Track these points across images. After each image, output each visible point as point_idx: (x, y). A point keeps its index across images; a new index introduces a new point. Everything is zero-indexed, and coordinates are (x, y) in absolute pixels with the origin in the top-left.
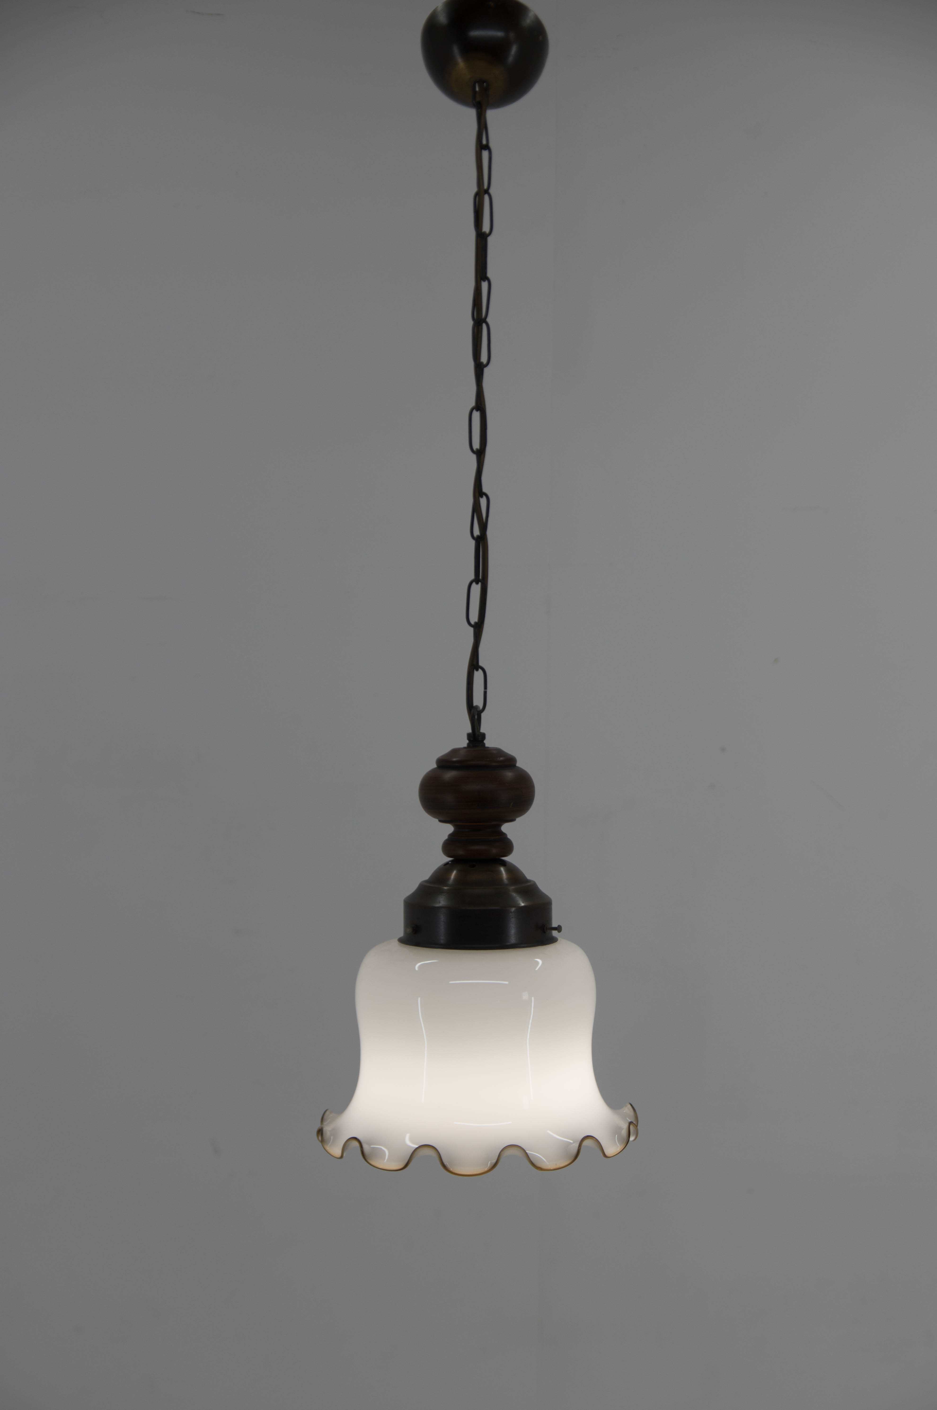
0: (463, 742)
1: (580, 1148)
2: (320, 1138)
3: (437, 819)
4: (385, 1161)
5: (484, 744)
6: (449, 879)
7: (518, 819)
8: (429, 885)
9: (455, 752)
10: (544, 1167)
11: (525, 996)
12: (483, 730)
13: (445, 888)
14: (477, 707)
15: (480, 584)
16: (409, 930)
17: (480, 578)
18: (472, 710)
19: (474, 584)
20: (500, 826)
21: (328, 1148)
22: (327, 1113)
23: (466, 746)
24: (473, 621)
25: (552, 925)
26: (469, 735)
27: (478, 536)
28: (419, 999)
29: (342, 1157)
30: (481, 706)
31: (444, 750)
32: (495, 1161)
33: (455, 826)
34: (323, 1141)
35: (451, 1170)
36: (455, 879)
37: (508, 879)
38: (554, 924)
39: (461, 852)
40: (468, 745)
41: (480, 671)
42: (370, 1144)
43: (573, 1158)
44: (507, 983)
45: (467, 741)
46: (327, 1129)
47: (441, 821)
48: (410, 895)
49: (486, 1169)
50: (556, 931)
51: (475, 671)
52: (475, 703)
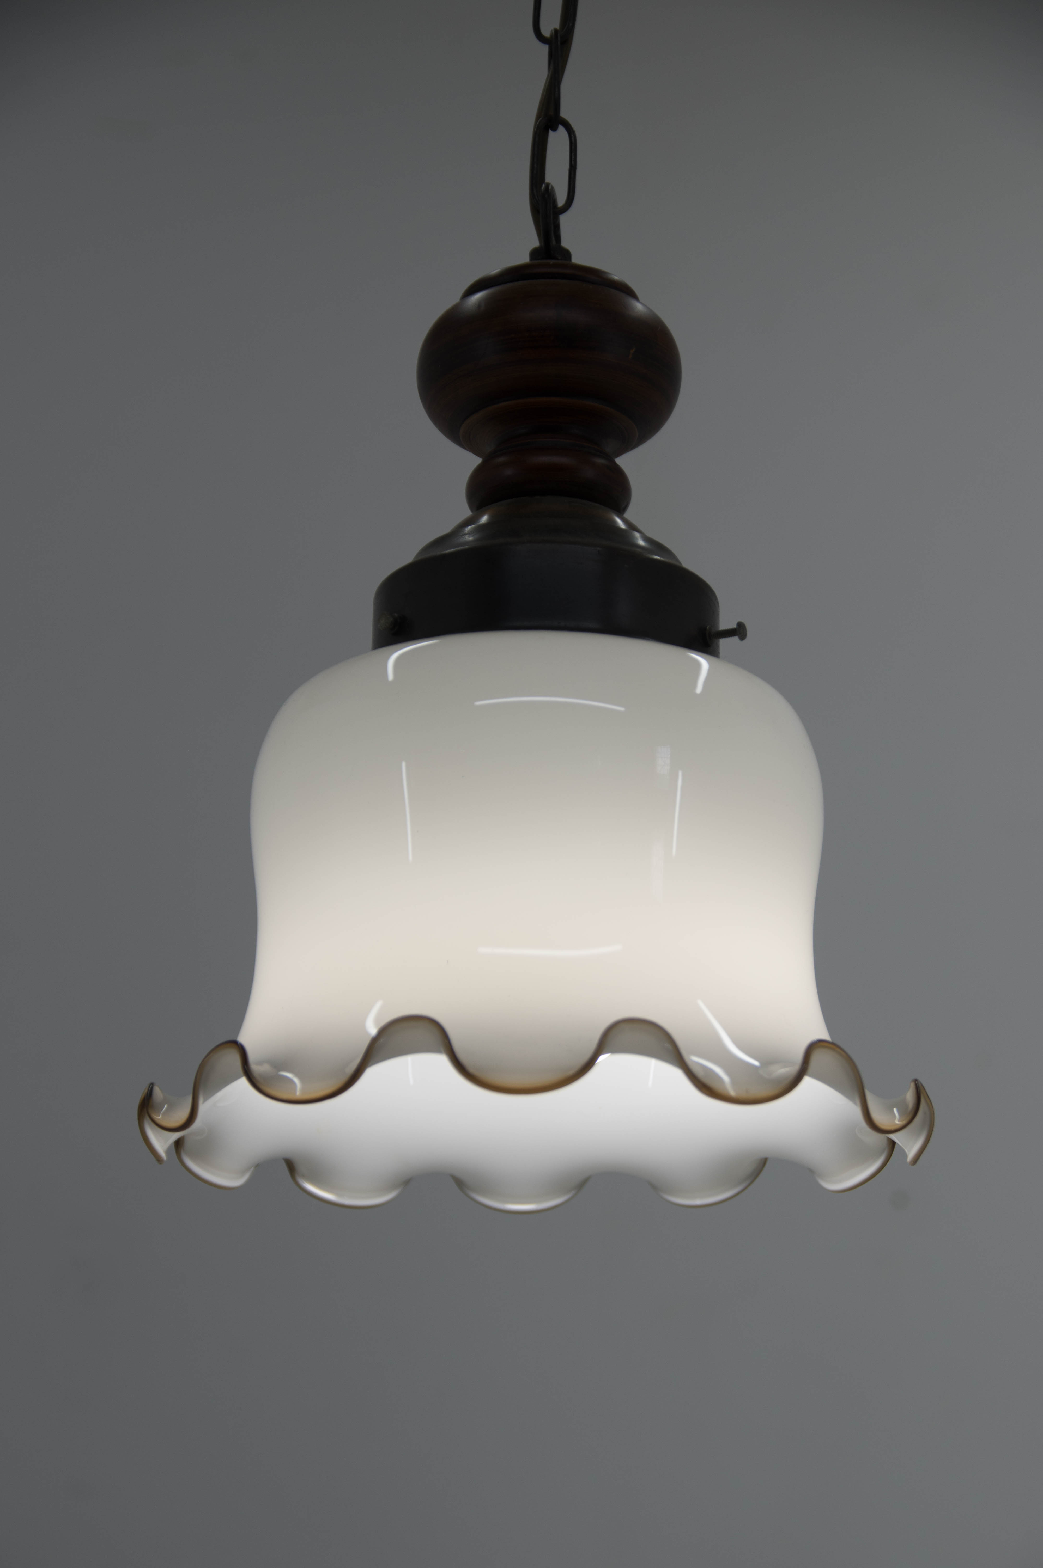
14: (553, 198)
18: (546, 202)
21: (161, 1118)
24: (546, 32)
25: (716, 624)
30: (561, 201)
38: (723, 625)
41: (561, 130)
50: (735, 639)
51: (551, 133)
52: (549, 178)
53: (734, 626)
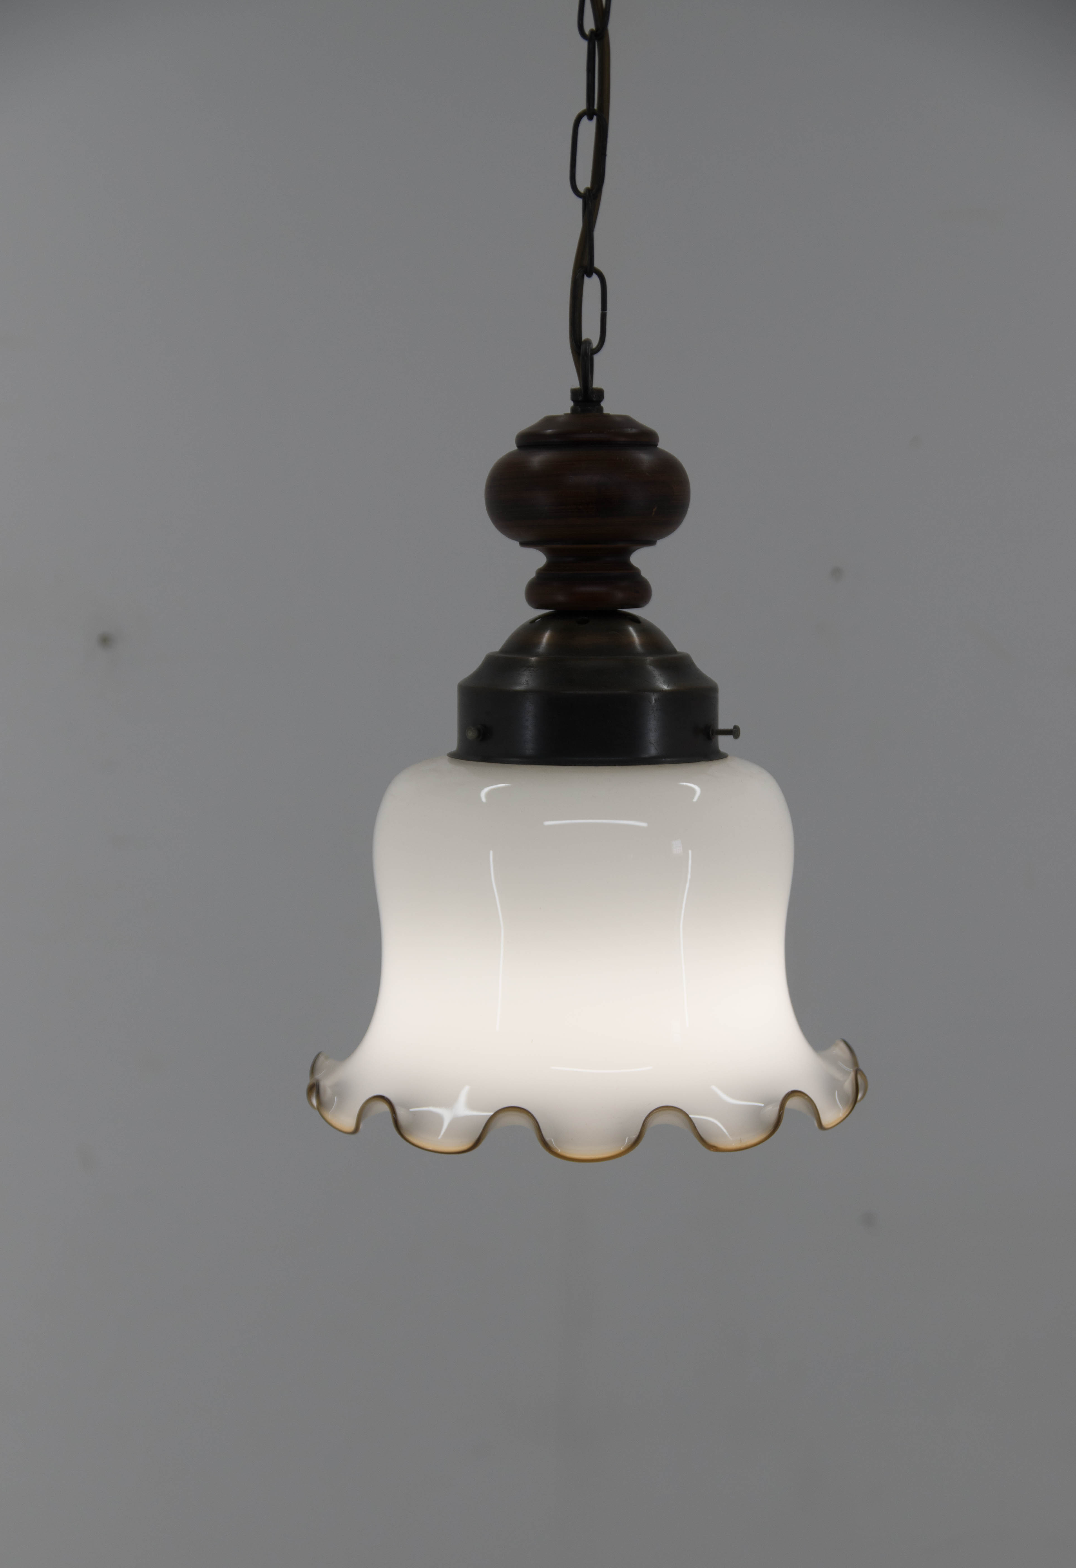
0: (564, 406)
1: (782, 1113)
2: (314, 1102)
3: (517, 540)
4: (440, 1138)
5: (601, 409)
6: (539, 643)
7: (660, 543)
8: (503, 655)
9: (549, 421)
10: (721, 1144)
11: (677, 848)
12: (597, 384)
13: (533, 659)
14: (588, 342)
15: (595, 118)
16: (471, 734)
17: (596, 107)
18: (583, 347)
19: (585, 119)
20: (629, 552)
21: (329, 1116)
22: (321, 1059)
23: (569, 411)
24: (582, 188)
25: (717, 725)
26: (575, 394)
27: (592, 32)
28: (491, 852)
29: (356, 1130)
30: (595, 343)
31: (529, 420)
32: (634, 1136)
33: (549, 553)
34: (321, 1105)
35: (559, 1151)
36: (550, 644)
37: (643, 644)
38: (722, 725)
39: (560, 598)
40: (574, 410)
41: (595, 278)
42: (407, 1107)
43: (771, 1128)
44: (644, 825)
45: (572, 404)
46: (327, 1084)
47: (524, 544)
48: (470, 676)
49: (622, 1149)
50: (731, 737)
51: (586, 278)
52: (584, 336)
53: (731, 727)
